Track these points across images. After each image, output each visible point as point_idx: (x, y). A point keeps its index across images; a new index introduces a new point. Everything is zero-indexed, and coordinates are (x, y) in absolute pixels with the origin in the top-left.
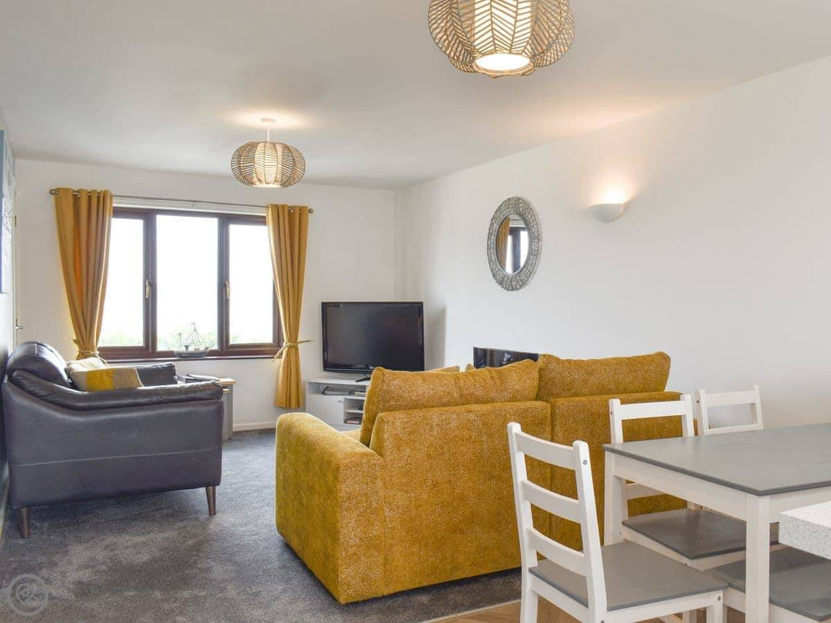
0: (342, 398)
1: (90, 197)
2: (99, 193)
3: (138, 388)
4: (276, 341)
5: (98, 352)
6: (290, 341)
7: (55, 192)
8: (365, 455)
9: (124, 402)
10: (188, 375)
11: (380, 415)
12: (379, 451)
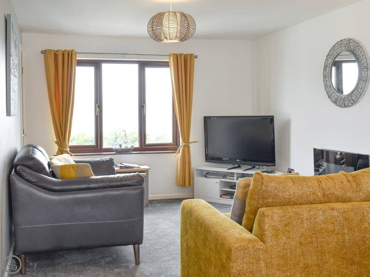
0: (218, 180)
1: (63, 54)
2: (69, 51)
3: (91, 177)
4: (175, 142)
5: (69, 149)
6: (184, 141)
7: (44, 52)
8: (250, 240)
9: (83, 186)
10: (121, 164)
11: (261, 210)
12: (261, 237)
